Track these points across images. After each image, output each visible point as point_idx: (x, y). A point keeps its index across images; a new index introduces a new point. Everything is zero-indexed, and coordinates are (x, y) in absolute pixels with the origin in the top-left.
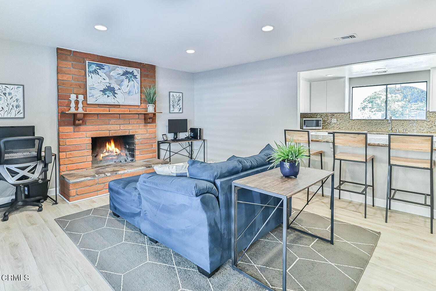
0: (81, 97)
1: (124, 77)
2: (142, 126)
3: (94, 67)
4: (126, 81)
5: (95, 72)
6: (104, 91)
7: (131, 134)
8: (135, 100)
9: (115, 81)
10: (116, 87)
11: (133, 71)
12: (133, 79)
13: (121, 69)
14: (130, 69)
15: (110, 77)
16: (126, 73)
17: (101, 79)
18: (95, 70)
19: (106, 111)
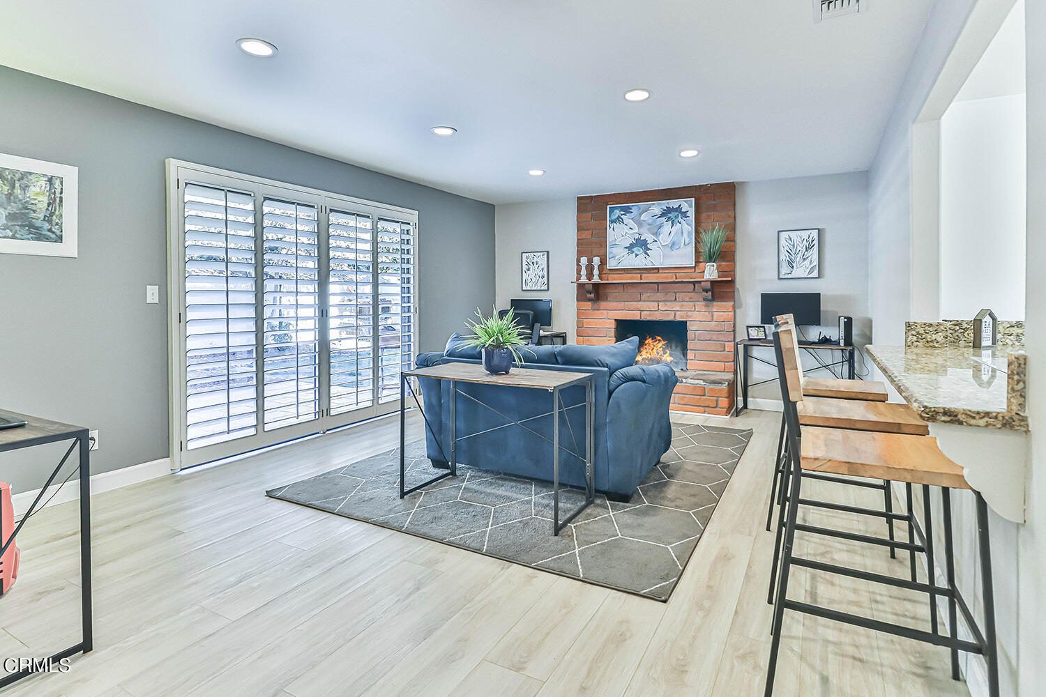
0: (596, 261)
1: (664, 219)
2: (700, 305)
3: (617, 213)
4: (667, 226)
5: (619, 220)
6: (630, 248)
7: (678, 319)
8: (684, 257)
9: (649, 230)
10: (649, 237)
11: (680, 205)
12: (680, 220)
13: (657, 207)
14: (674, 203)
15: (640, 224)
16: (666, 213)
17: (626, 229)
18: (619, 217)
19: (636, 279)
